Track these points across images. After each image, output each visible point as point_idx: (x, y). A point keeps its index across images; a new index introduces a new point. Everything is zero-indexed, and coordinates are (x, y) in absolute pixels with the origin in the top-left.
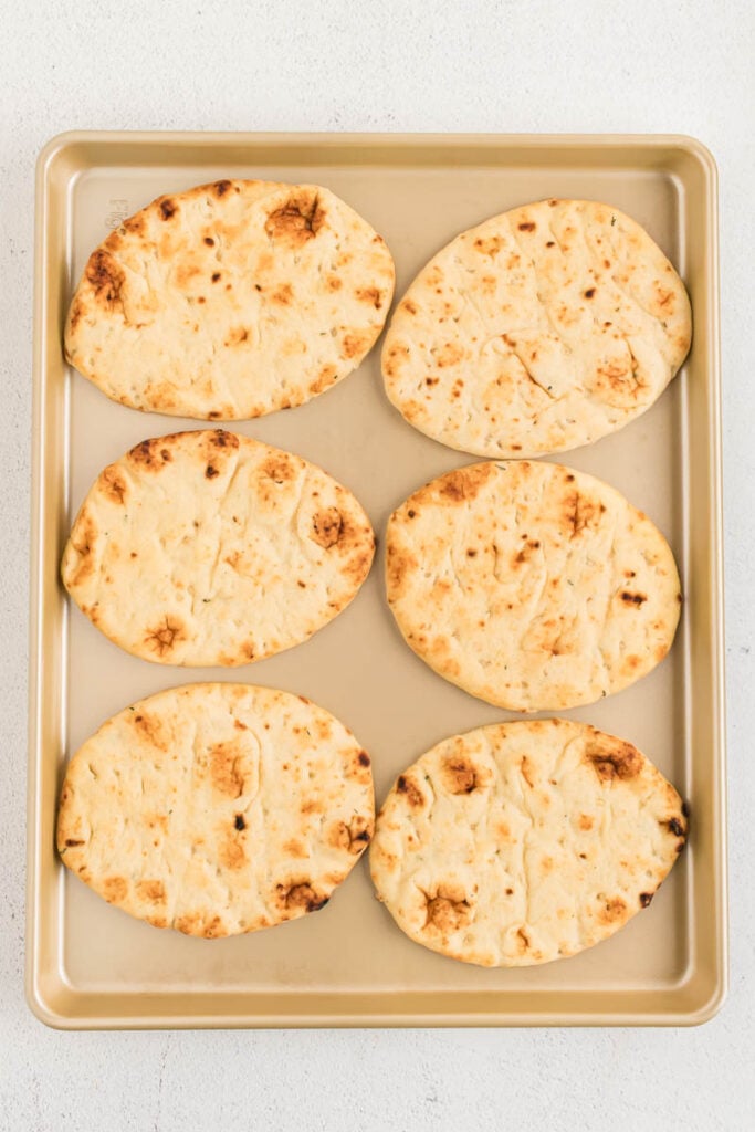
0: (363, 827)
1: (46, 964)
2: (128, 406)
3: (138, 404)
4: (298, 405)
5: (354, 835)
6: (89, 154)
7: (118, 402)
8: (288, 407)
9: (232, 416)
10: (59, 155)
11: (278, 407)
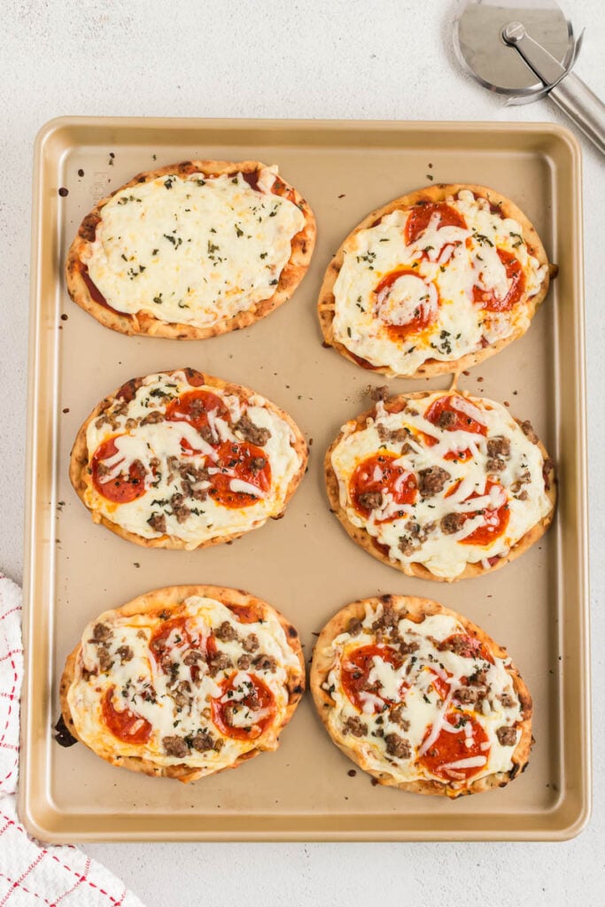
0: (297, 682)
1: (36, 790)
2: (117, 331)
3: (125, 330)
4: (245, 327)
5: (292, 688)
6: (77, 134)
7: (109, 328)
8: (238, 329)
9: (195, 337)
10: (53, 136)
11: (231, 328)
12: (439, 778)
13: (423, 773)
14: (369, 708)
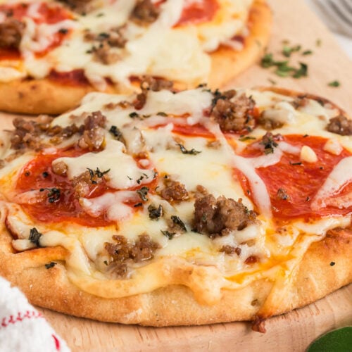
12: (331, 222)
13: (302, 234)
14: (119, 211)
